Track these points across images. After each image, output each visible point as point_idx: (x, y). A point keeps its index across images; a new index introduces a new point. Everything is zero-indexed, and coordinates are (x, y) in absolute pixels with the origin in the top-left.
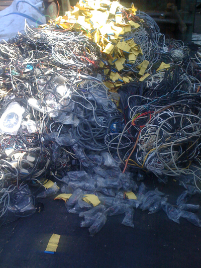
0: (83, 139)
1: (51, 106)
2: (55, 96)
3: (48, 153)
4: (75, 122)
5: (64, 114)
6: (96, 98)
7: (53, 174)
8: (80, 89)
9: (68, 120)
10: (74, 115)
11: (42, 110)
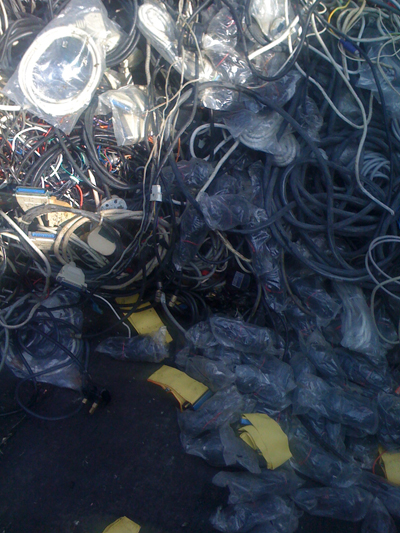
0: (292, 218)
1: (215, 59)
2: (239, 24)
3: (165, 234)
4: (281, 149)
5: (254, 108)
6: (385, 89)
7: (163, 299)
8: (339, 34)
9: (260, 136)
10: (284, 124)
11: (181, 63)
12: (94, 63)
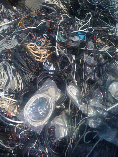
12: (51, 107)
